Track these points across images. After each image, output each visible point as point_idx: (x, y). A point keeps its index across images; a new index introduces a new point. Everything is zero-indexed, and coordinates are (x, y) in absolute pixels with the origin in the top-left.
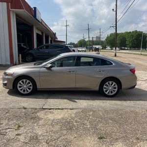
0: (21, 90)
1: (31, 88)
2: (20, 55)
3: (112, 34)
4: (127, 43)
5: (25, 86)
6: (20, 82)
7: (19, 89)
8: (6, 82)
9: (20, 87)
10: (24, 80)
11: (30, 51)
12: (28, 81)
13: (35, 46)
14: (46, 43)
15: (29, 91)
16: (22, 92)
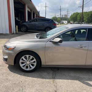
0: (24, 66)
1: (35, 64)
2: (17, 26)
3: (75, 13)
4: (84, 19)
5: (28, 63)
6: (23, 58)
7: (21, 65)
8: (6, 57)
9: (22, 63)
10: (27, 56)
11: (24, 23)
12: (32, 57)
13: (27, 20)
14: (33, 18)
15: (33, 68)
16: (24, 68)
